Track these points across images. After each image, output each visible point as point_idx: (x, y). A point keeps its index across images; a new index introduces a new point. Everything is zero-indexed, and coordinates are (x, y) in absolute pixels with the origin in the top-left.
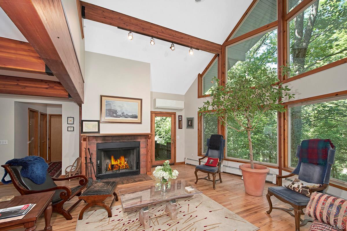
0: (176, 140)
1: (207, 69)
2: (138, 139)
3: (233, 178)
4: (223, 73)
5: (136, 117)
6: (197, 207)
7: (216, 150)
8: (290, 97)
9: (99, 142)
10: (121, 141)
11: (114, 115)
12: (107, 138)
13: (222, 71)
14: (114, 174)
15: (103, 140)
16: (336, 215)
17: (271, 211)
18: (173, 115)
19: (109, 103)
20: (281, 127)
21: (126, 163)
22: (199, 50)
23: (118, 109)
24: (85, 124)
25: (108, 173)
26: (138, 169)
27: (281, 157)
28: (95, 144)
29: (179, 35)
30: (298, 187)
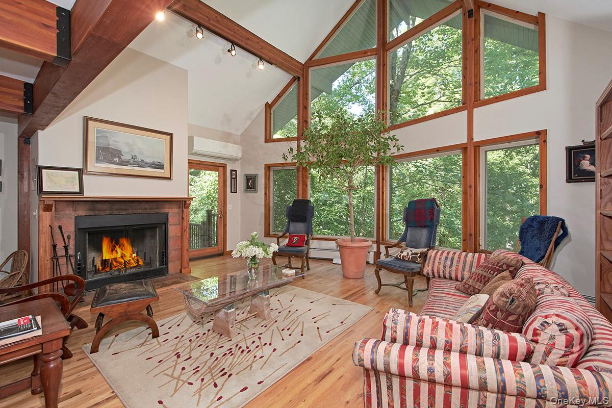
0: (226, 213)
1: (279, 96)
2: (164, 209)
3: (321, 263)
4: (306, 108)
5: (160, 167)
6: (291, 301)
7: (301, 223)
8: (399, 149)
9: (82, 213)
10: (130, 213)
11: (115, 160)
12: (99, 206)
13: (303, 104)
14: (115, 278)
15: (90, 210)
16: (451, 266)
17: (380, 289)
18: (221, 169)
19: (104, 134)
20: (379, 189)
21: (135, 255)
22: (271, 64)
23: (124, 149)
24: (47, 174)
25: (97, 277)
26: (163, 265)
27: (380, 228)
28: (71, 218)
29: (244, 33)
30: (408, 255)
